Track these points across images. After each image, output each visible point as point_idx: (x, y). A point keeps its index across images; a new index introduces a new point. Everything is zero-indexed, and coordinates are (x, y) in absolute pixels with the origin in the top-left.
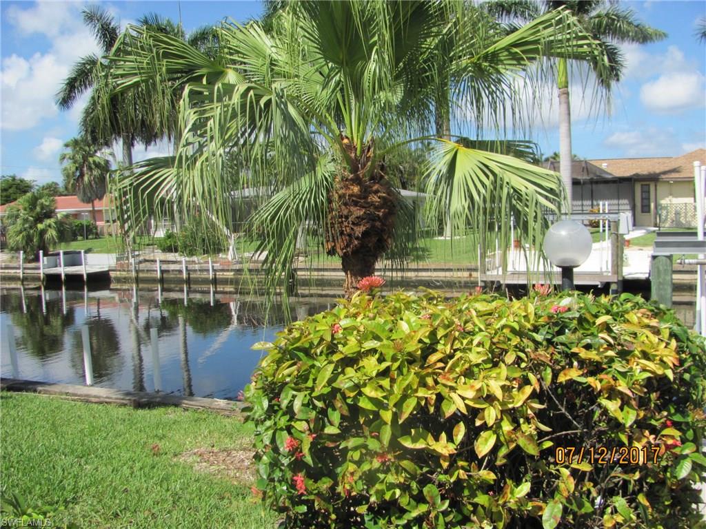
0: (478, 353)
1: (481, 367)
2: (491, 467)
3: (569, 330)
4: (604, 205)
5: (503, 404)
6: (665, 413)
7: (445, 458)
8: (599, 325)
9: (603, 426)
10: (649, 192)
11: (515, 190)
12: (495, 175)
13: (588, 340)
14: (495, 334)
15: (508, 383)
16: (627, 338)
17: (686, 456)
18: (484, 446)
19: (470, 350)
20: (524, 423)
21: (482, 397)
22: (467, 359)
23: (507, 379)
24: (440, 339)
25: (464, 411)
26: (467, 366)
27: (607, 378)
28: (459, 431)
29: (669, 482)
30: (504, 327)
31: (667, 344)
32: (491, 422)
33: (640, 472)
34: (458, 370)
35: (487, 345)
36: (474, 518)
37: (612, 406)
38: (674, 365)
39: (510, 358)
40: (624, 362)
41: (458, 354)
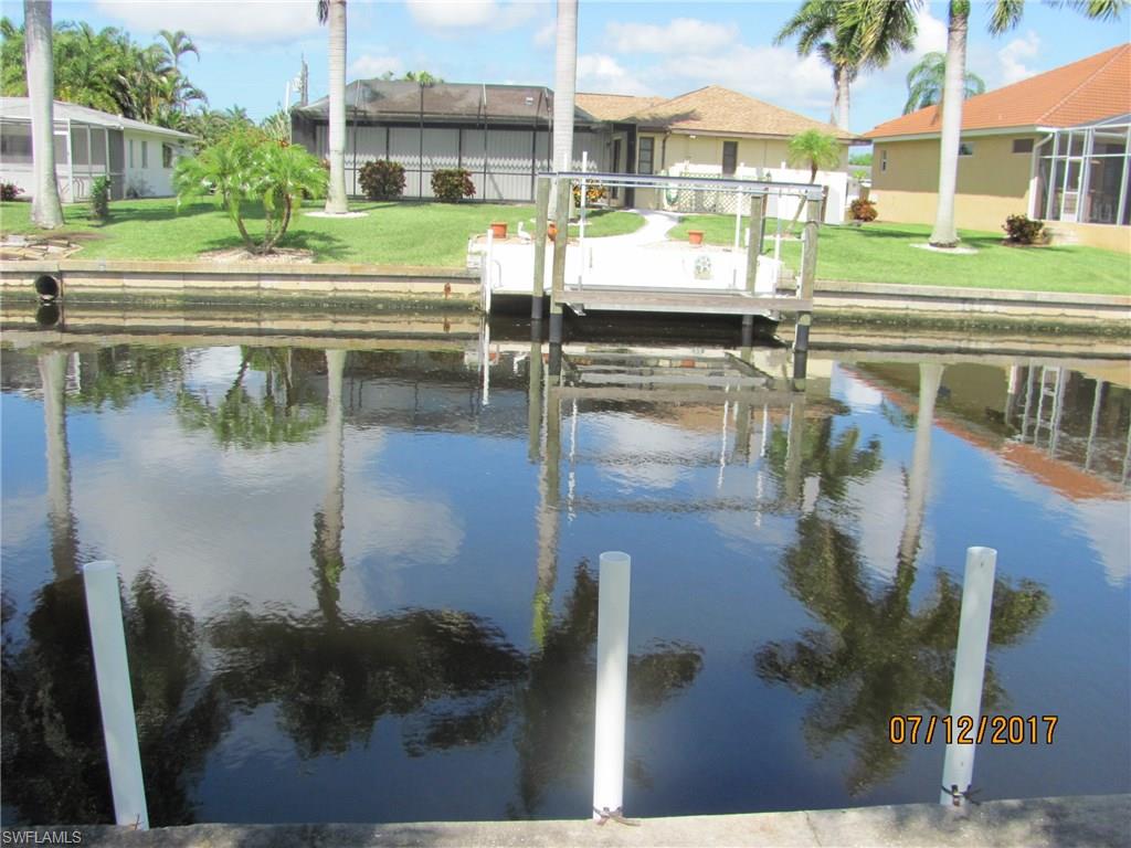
10: (652, 150)
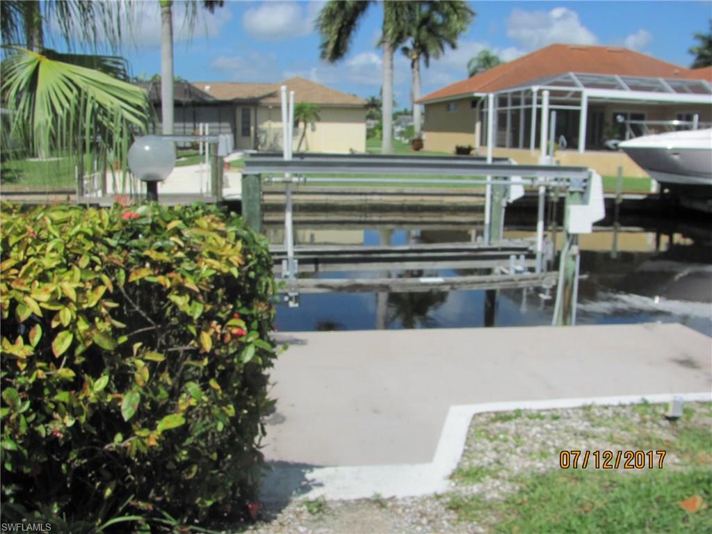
0: (52, 258)
1: (56, 271)
2: (70, 365)
3: (143, 235)
4: (204, 128)
5: (78, 304)
6: (231, 307)
7: (22, 361)
8: (171, 230)
9: (174, 321)
10: (249, 116)
11: (100, 106)
12: (79, 89)
13: (159, 243)
14: (70, 240)
15: (81, 285)
16: (197, 241)
17: (251, 343)
18: (61, 345)
19: (44, 255)
20: (100, 321)
21: (57, 299)
22: (41, 265)
23: (81, 280)
24: (13, 246)
25: (39, 313)
26: (41, 270)
27: (176, 276)
28: (35, 334)
29: (237, 368)
30: (79, 233)
31: (234, 246)
32: (66, 323)
33: (209, 359)
34: (31, 275)
35: (61, 250)
36: (56, 415)
37: (181, 301)
38: (239, 264)
39: (84, 262)
40: (192, 262)
41: (32, 260)
